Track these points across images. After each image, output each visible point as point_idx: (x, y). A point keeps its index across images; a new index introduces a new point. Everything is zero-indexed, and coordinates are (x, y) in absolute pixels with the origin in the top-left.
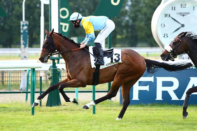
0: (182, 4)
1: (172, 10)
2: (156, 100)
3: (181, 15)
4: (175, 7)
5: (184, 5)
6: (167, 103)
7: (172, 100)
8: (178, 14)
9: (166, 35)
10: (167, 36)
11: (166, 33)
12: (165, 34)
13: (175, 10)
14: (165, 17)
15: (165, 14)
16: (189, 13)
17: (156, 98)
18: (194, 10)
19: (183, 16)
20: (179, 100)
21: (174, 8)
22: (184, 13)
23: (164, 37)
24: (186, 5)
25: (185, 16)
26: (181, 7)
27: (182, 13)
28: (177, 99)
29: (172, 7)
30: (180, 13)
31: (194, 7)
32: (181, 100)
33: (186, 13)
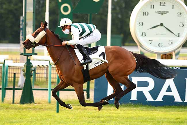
0: (161, 2)
1: (151, 8)
2: (131, 100)
3: (160, 14)
4: (153, 5)
5: (163, 3)
6: (141, 103)
7: (147, 100)
8: (157, 12)
9: (144, 33)
10: (145, 35)
11: (144, 32)
12: (142, 33)
13: (153, 8)
14: (144, 15)
15: (144, 12)
16: (168, 12)
17: (131, 99)
18: (173, 8)
19: (162, 14)
20: (154, 100)
21: (152, 7)
22: (163, 12)
23: (142, 35)
24: (165, 3)
25: (163, 15)
26: (160, 5)
27: (160, 12)
28: (152, 100)
29: (151, 5)
30: (159, 12)
31: (173, 6)
32: (156, 100)
33: (165, 12)
